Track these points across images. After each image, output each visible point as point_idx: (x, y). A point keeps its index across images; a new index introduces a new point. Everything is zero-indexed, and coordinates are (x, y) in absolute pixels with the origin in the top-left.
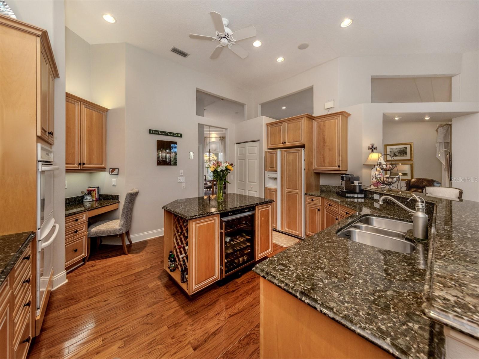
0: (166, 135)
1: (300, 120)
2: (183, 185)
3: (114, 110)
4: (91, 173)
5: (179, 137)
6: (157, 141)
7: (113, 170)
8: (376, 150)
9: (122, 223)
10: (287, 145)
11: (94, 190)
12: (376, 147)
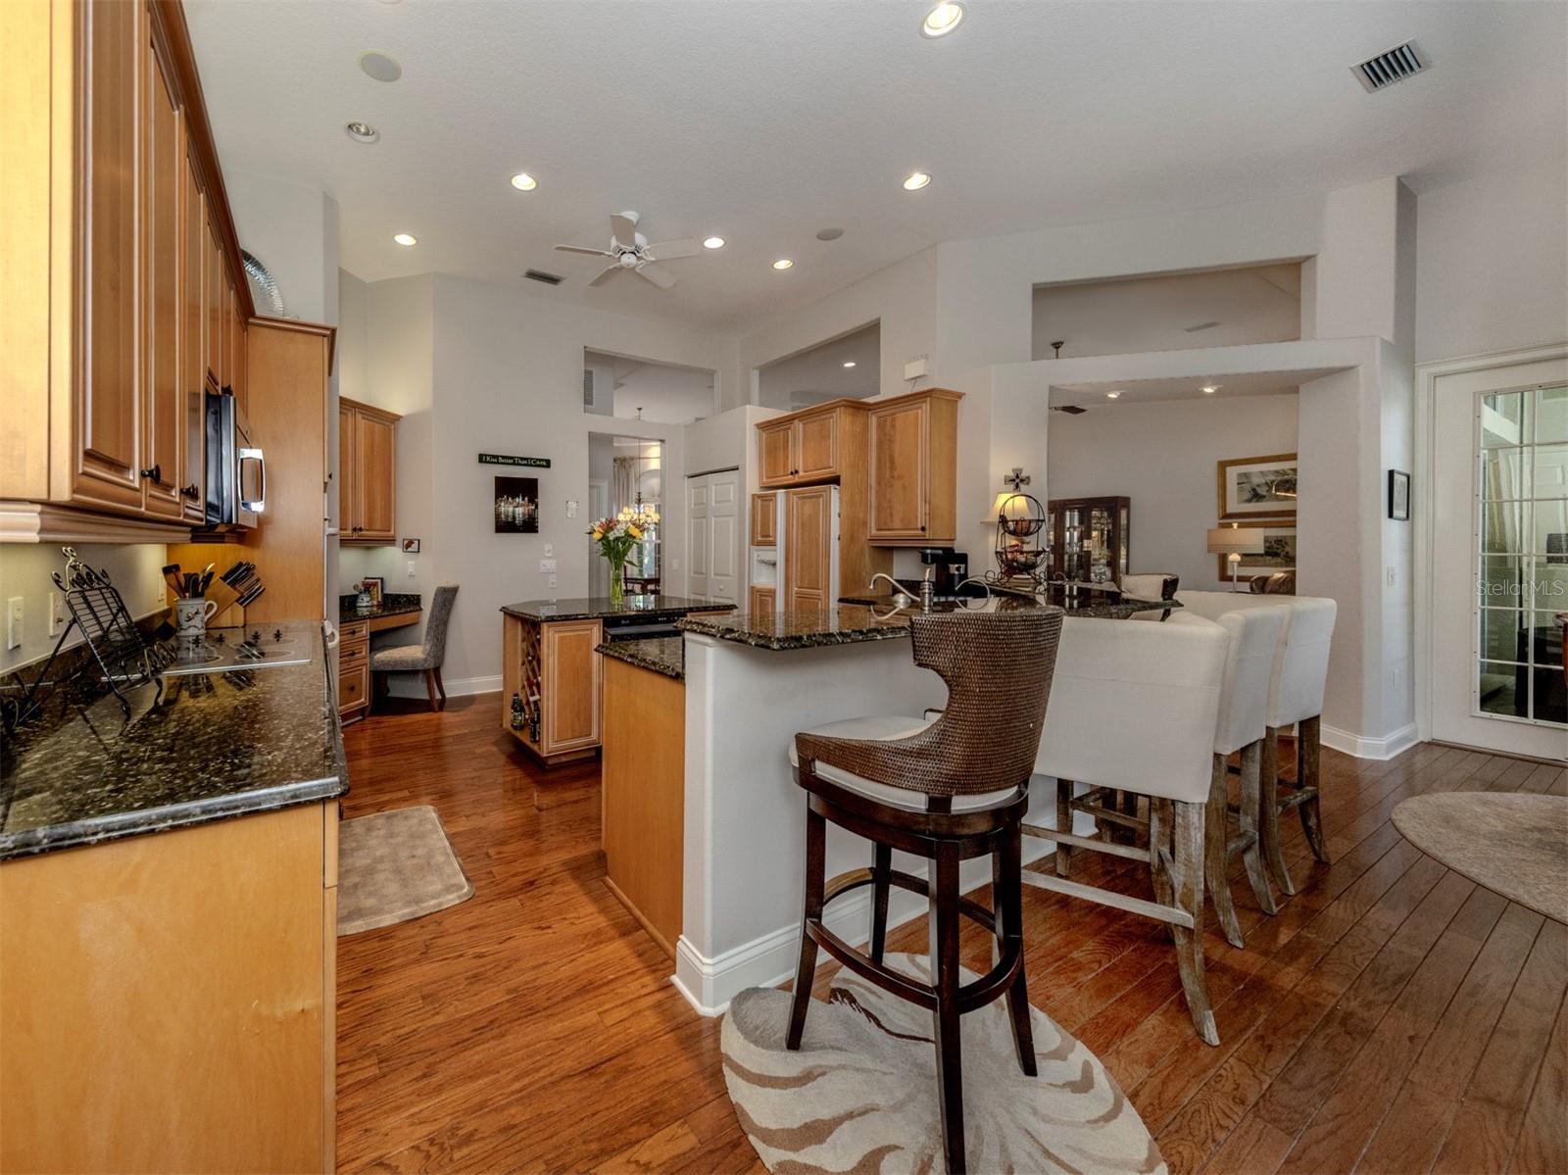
0: (514, 464)
1: (828, 416)
2: (553, 578)
3: (413, 417)
4: (368, 548)
5: (543, 466)
6: (496, 478)
7: (410, 543)
8: (1028, 484)
9: (428, 647)
10: (802, 477)
11: (375, 585)
12: (1028, 478)
